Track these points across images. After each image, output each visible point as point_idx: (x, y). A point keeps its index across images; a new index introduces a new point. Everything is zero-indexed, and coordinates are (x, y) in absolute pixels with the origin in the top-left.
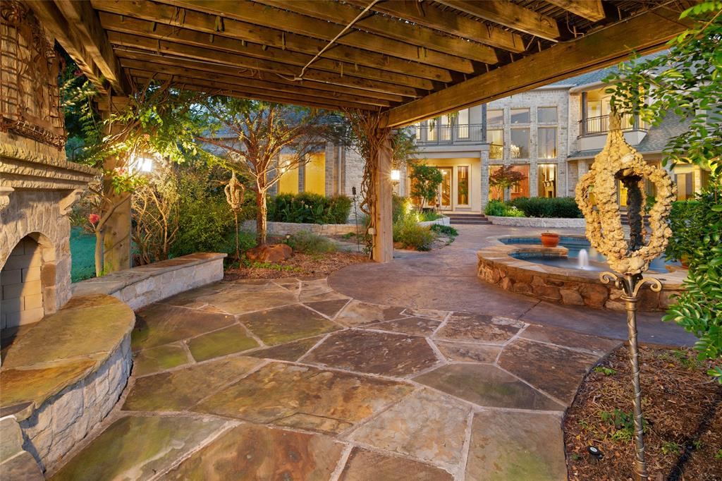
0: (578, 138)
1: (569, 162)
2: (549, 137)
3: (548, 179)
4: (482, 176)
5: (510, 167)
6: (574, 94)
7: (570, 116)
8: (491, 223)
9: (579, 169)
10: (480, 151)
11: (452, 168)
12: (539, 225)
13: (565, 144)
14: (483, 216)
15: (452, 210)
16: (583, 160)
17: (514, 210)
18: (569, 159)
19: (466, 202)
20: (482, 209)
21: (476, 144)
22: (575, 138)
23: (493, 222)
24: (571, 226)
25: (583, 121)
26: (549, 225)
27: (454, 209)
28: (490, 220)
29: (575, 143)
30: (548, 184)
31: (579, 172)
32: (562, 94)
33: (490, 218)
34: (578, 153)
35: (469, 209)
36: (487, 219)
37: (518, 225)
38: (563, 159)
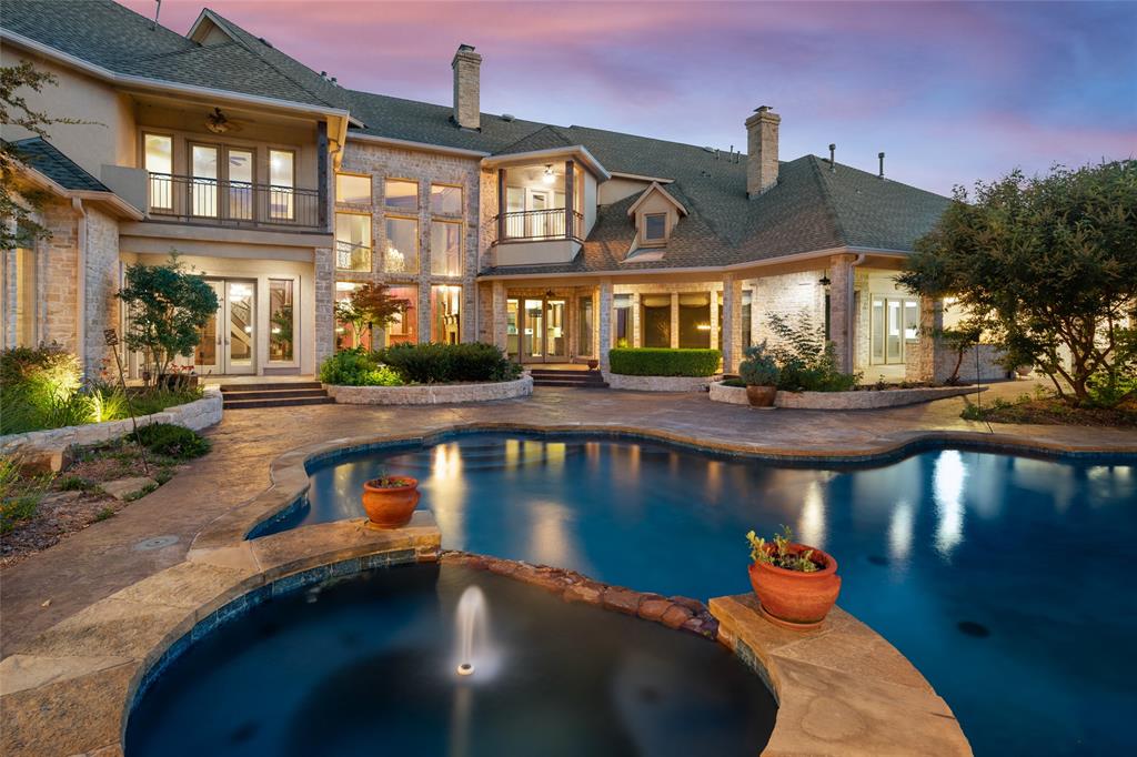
0: (493, 245)
1: (481, 283)
2: (451, 240)
3: (450, 313)
4: (317, 301)
5: (381, 288)
6: (489, 170)
7: (482, 206)
8: (333, 401)
9: (495, 297)
10: (313, 248)
11: (254, 281)
12: (423, 401)
13: (474, 253)
14: (318, 385)
15: (255, 375)
16: (500, 281)
17: (382, 373)
18: (480, 279)
19: (289, 355)
20: (318, 371)
21: (303, 233)
22: (489, 244)
23: (337, 398)
24: (478, 399)
25: (501, 218)
26: (441, 399)
27: (261, 371)
28: (331, 394)
29: (489, 253)
30: (450, 319)
31: (494, 301)
32: (470, 166)
33: (332, 389)
34: (492, 270)
35: (296, 371)
36: (325, 393)
37: (386, 402)
38: (471, 278)
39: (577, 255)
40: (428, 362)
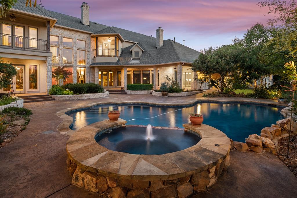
0: (94, 57)
1: (91, 67)
2: (81, 55)
3: (80, 75)
4: (47, 71)
5: (63, 68)
6: (93, 37)
7: (91, 47)
8: (54, 99)
9: (95, 71)
10: (46, 57)
11: (24, 66)
12: (82, 98)
13: (89, 59)
14: (48, 95)
15: (25, 93)
16: (97, 67)
17: (67, 91)
18: (91, 66)
19: (36, 87)
20: (48, 91)
21: (43, 52)
22: (93, 57)
23: (56, 99)
24: (97, 97)
25: (97, 50)
26: (87, 98)
27: (26, 92)
28: (53, 98)
29: (93, 59)
30: (81, 77)
31: (95, 72)
32: (88, 36)
33: (53, 96)
34: (94, 64)
35: (38, 92)
36: (51, 97)
37: (71, 99)
38: (88, 66)
39: (118, 61)
40: (81, 88)
